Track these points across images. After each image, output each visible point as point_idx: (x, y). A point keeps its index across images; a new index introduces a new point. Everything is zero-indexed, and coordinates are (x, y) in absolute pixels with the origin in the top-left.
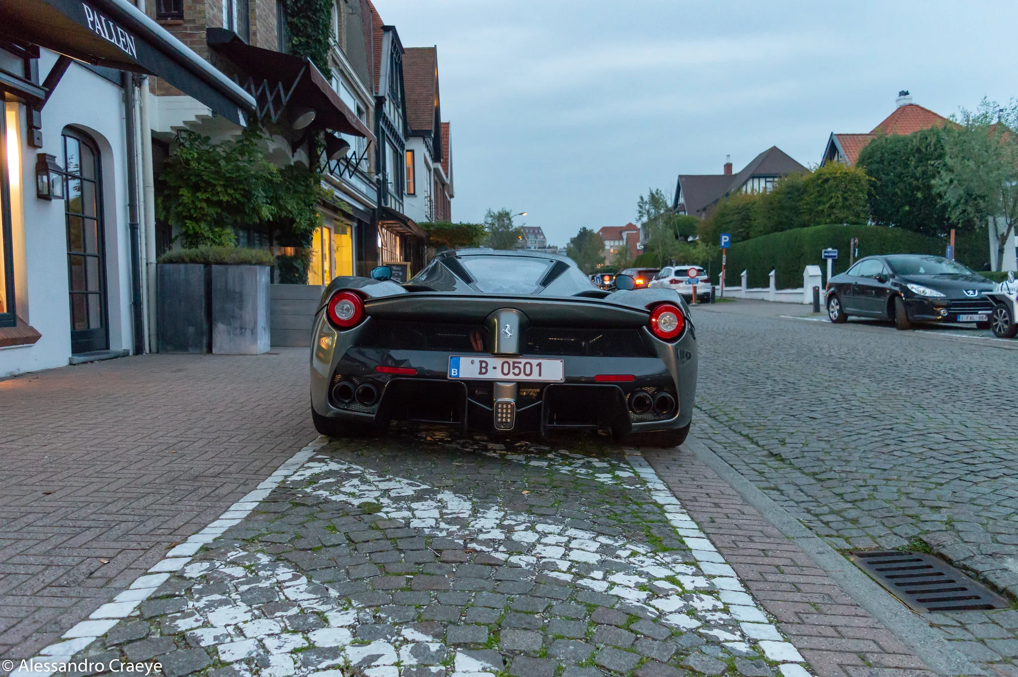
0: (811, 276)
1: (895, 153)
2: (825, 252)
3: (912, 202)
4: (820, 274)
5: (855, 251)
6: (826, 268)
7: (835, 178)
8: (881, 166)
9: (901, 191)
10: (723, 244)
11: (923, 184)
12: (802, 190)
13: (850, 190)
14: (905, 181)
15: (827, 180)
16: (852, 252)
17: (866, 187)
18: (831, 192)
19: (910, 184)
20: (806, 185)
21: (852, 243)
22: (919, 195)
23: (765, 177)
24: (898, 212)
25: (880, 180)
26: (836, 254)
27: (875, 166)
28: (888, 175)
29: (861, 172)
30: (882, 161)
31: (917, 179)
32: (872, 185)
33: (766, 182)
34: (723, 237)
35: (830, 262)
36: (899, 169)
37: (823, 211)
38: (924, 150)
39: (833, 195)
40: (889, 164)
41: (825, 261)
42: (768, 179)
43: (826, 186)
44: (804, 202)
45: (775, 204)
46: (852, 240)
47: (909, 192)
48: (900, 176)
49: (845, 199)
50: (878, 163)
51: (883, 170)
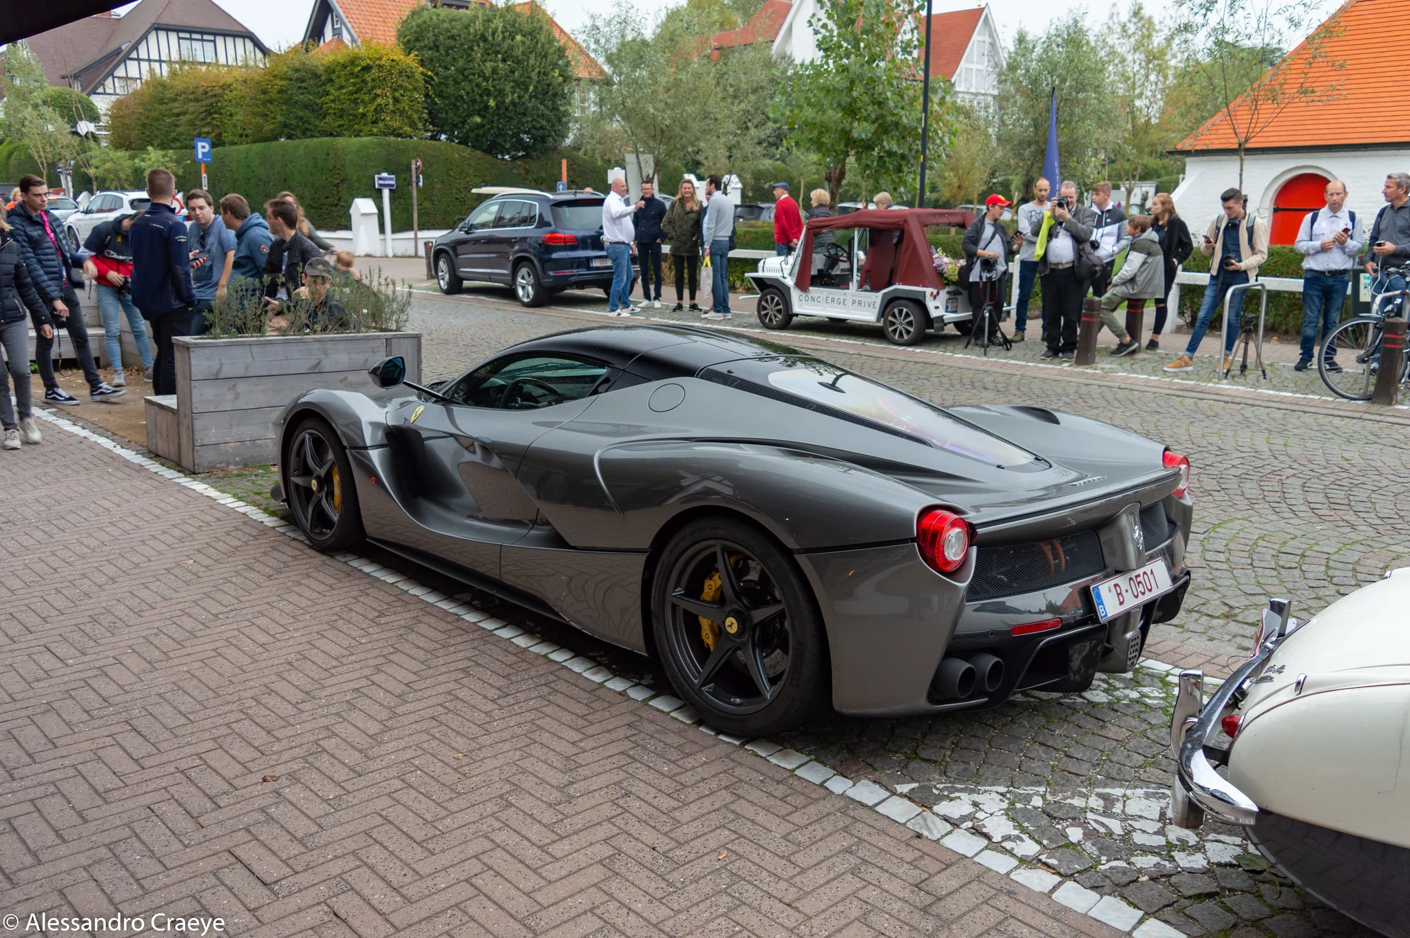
0: (363, 215)
1: (453, 37)
2: (380, 179)
3: (483, 110)
4: (375, 210)
5: (418, 177)
6: (382, 203)
7: (380, 66)
8: (436, 54)
9: (468, 93)
10: (200, 156)
11: (494, 86)
12: (323, 78)
13: (401, 86)
14: (470, 81)
15: (367, 69)
16: (414, 179)
17: (421, 84)
18: (373, 88)
19: (478, 85)
20: (330, 70)
21: (413, 167)
22: (492, 103)
23: (178, 31)
24: (464, 122)
25: (437, 74)
26: (393, 182)
27: (428, 54)
28: (446, 68)
29: (411, 61)
30: (436, 47)
31: (486, 80)
32: (428, 80)
33: (179, 38)
34: (200, 144)
35: (386, 193)
36: (461, 62)
37: (364, 115)
38: (490, 38)
39: (379, 92)
40: (448, 55)
41: (380, 191)
42: (181, 35)
43: (368, 77)
44: (331, 97)
45: (273, 94)
46: (413, 162)
47: (478, 97)
48: (461, 71)
49: (396, 100)
50: (430, 49)
51: (439, 60)
